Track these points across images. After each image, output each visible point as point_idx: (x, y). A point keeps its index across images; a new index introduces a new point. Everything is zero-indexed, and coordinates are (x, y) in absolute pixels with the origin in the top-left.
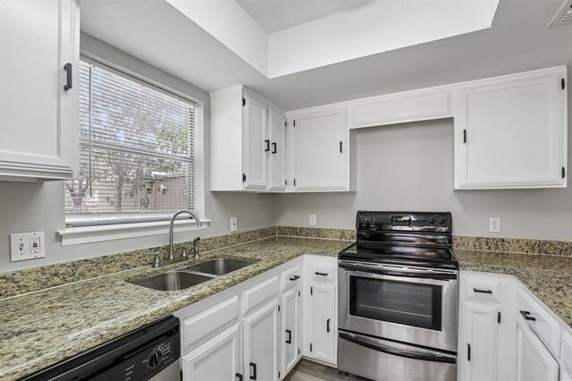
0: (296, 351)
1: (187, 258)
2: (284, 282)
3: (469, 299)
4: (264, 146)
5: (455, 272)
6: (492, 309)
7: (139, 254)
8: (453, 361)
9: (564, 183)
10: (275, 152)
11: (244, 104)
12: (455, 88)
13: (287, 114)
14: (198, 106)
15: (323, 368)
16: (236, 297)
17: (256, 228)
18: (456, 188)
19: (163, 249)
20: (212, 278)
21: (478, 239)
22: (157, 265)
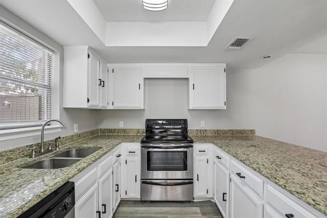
0: (119, 196)
1: (52, 150)
2: (115, 158)
3: (197, 155)
4: (98, 82)
5: (192, 144)
6: (204, 158)
7: (19, 150)
8: (192, 183)
9: (225, 108)
10: (104, 86)
11: (89, 57)
12: (190, 65)
13: (109, 65)
14: (55, 53)
15: (133, 202)
16: (96, 168)
17: (88, 130)
18: (190, 108)
19: (35, 146)
20: (80, 160)
21: (197, 130)
22: (33, 156)
